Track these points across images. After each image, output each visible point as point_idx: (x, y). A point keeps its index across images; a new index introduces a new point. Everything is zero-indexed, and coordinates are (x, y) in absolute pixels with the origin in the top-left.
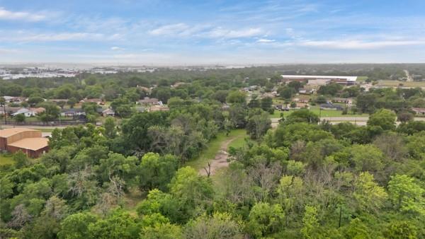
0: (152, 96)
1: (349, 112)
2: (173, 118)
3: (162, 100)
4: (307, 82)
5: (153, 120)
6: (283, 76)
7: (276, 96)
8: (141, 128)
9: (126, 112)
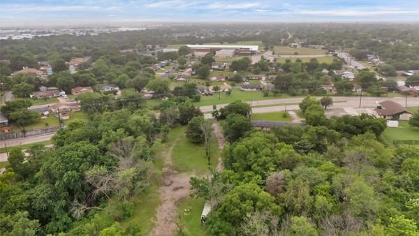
0: (48, 85)
1: (270, 93)
2: (108, 142)
3: (64, 90)
4: (215, 54)
5: (89, 158)
6: (189, 46)
7: (193, 75)
8: (74, 172)
9: (25, 118)
